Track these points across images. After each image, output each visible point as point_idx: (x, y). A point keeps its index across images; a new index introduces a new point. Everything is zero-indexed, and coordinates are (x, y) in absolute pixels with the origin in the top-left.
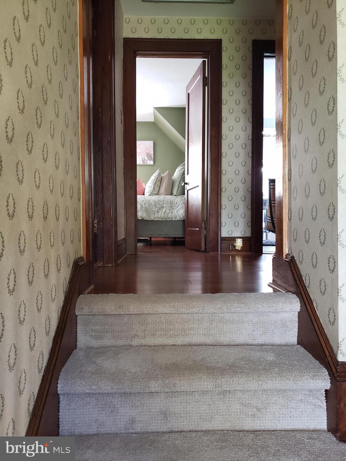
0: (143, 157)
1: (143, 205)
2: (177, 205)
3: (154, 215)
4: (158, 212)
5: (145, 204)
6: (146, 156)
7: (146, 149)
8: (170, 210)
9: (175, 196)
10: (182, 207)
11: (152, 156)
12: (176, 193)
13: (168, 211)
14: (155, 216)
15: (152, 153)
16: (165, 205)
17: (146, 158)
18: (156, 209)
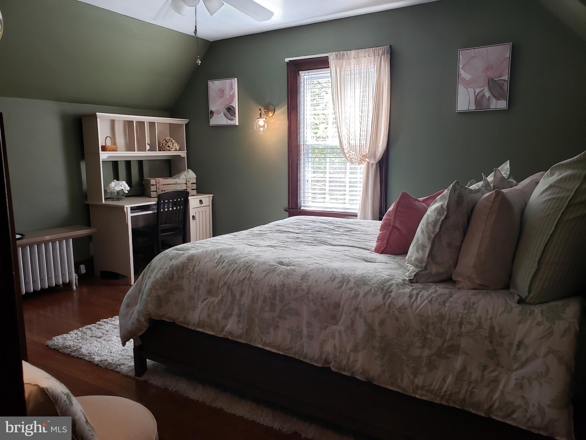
0: (478, 90)
1: (376, 327)
2: (523, 355)
3: (415, 377)
4: (431, 366)
5: (382, 323)
6: (486, 89)
7: (489, 68)
8: (485, 368)
9: (521, 301)
10: (548, 370)
11: (506, 86)
12: (526, 289)
13: (476, 374)
14: (419, 381)
15: (506, 77)
16: (464, 342)
17: (487, 94)
18: (427, 352)
